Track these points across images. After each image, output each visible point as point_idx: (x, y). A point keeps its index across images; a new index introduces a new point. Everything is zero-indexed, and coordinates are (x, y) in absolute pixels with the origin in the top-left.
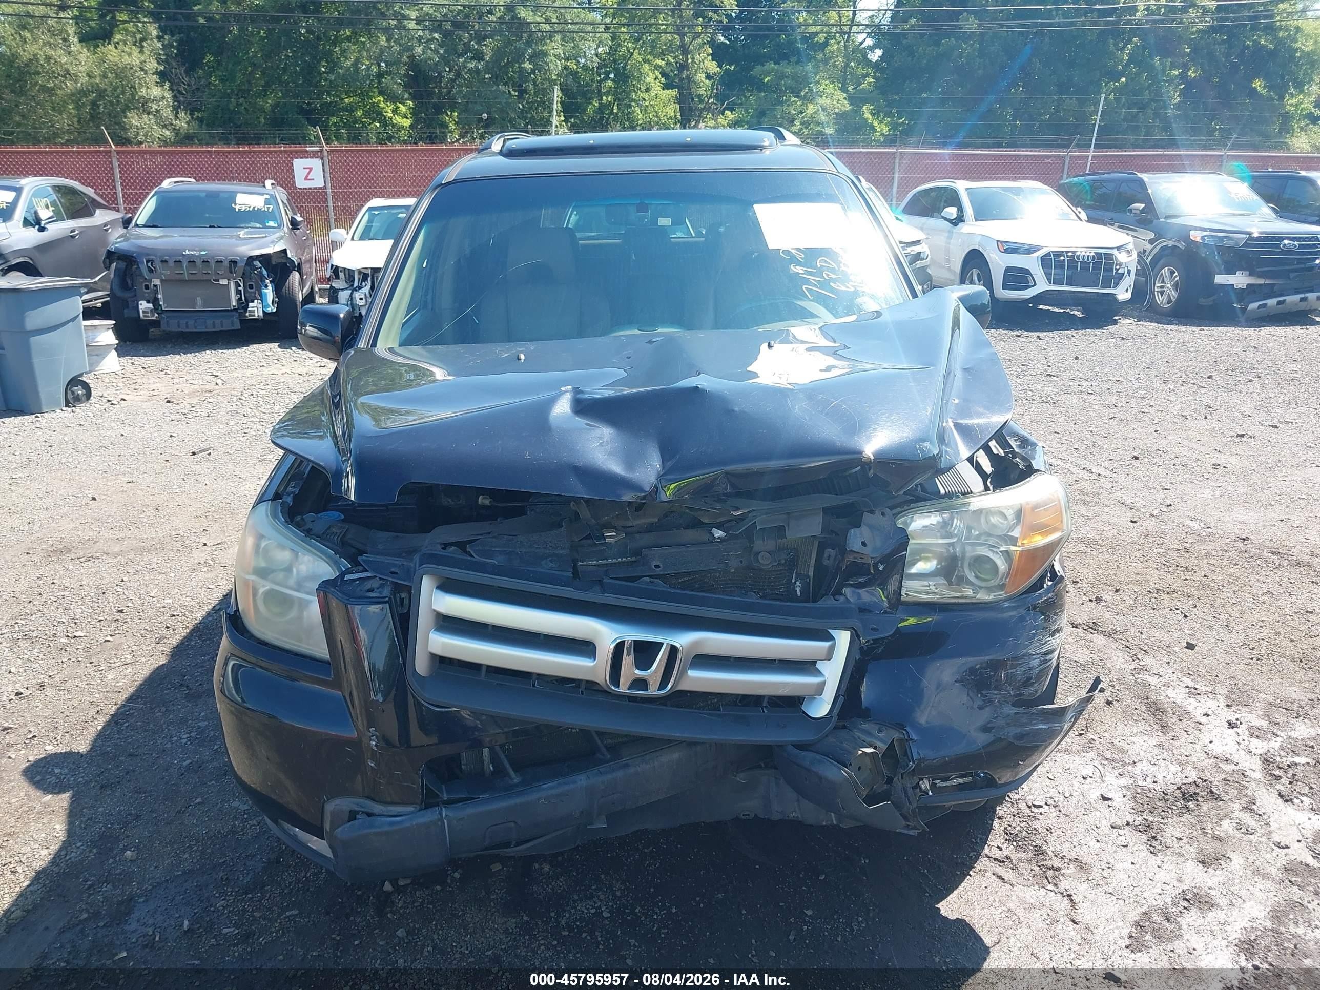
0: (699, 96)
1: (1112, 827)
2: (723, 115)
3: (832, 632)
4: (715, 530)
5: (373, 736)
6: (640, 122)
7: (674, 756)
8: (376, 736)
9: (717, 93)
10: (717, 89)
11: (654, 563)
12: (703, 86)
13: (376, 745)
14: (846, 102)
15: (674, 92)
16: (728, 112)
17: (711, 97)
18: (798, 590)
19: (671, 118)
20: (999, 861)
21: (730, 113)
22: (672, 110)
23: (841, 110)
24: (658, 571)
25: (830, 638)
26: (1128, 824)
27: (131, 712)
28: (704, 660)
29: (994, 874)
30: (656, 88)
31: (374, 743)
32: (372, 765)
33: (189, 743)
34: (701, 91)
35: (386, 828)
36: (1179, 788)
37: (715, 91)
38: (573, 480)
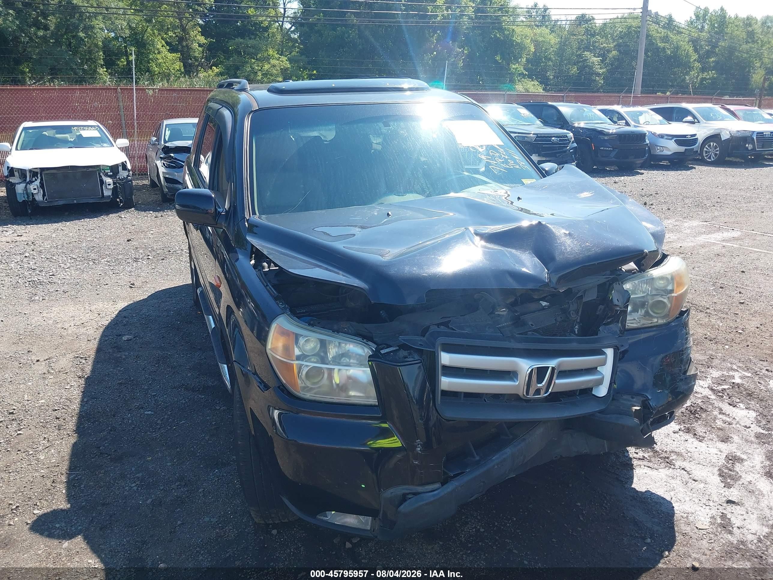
0: (195, 57)
1: (674, 433)
2: (211, 69)
3: (604, 350)
4: (541, 302)
5: (418, 445)
6: (156, 73)
7: (540, 430)
8: (421, 445)
9: (206, 56)
10: (206, 53)
11: (530, 323)
12: (197, 51)
13: (420, 450)
14: (287, 62)
15: (179, 55)
16: (214, 68)
17: (202, 58)
18: (576, 330)
19: (178, 70)
20: (642, 459)
21: (215, 68)
22: (178, 65)
23: (285, 67)
24: (534, 327)
25: (604, 353)
26: (679, 430)
27: (79, 477)
28: (564, 374)
29: (645, 466)
30: (165, 51)
31: (419, 449)
32: (417, 463)
33: (140, 489)
34: (196, 54)
35: (432, 499)
36: (687, 409)
37: (205, 54)
38: (510, 279)
